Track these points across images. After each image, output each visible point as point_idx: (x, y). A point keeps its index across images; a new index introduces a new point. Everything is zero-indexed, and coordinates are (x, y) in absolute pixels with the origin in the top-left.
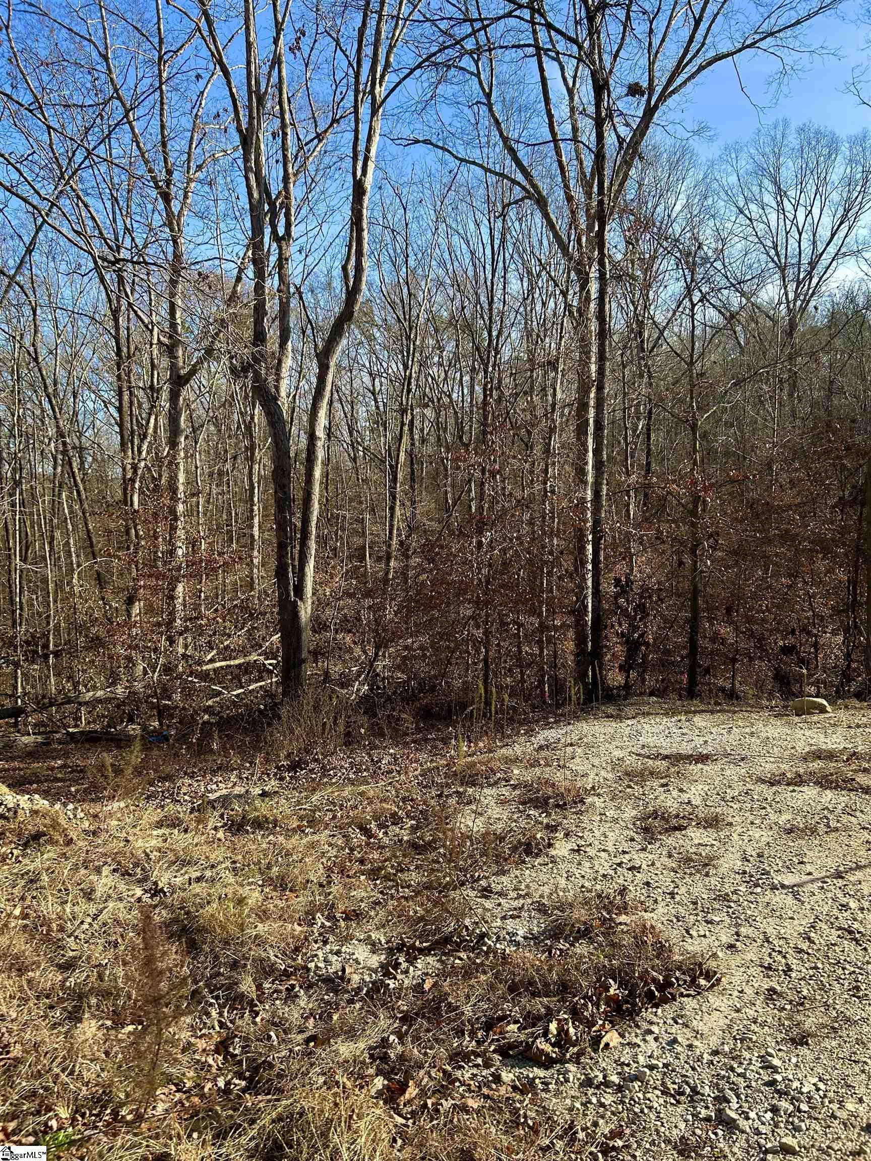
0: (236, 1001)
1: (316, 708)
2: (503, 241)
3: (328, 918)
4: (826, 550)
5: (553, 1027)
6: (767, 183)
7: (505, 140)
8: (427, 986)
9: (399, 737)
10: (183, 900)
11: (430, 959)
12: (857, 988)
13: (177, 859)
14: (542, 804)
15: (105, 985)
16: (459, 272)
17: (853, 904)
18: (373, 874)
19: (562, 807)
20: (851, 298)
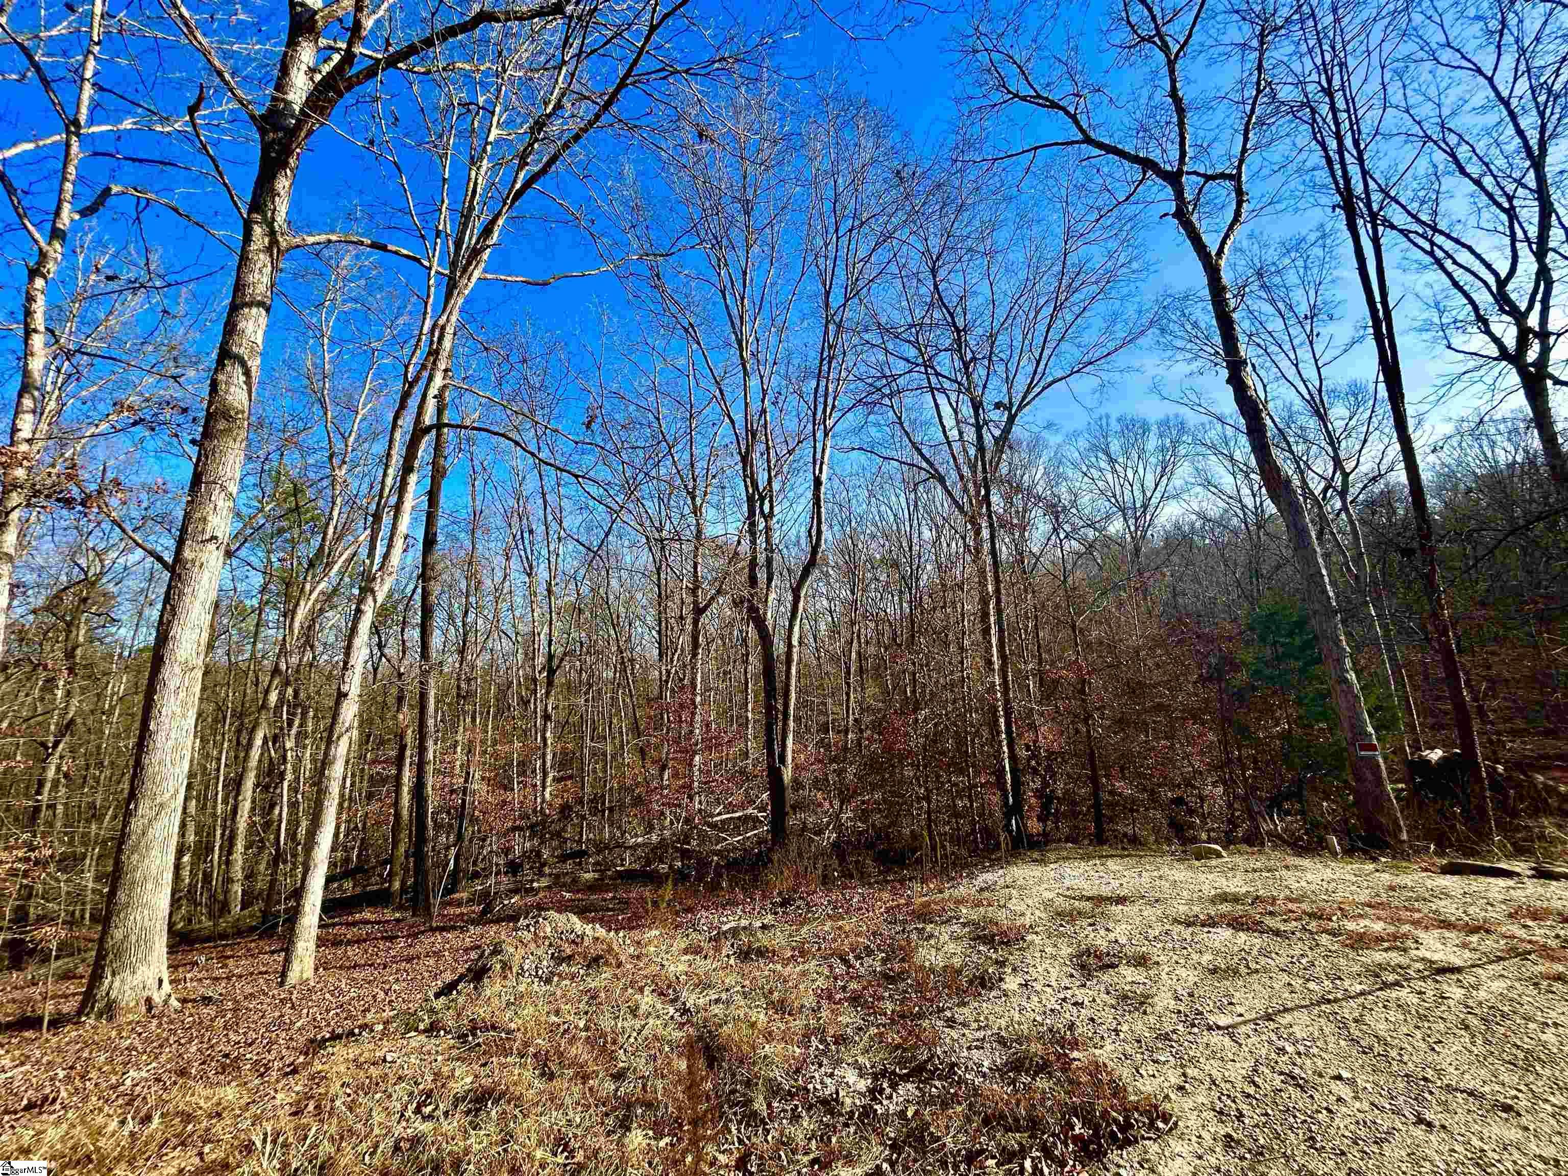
0: (751, 1118)
1: (800, 855)
2: (916, 506)
3: (821, 1042)
4: (1195, 718)
5: (1028, 1164)
6: (1100, 455)
7: (913, 444)
8: (910, 1114)
9: (864, 878)
10: (706, 1020)
11: (909, 1086)
12: (1312, 1138)
13: (700, 982)
14: (988, 940)
15: (649, 1096)
16: (887, 528)
17: (1290, 1049)
18: (855, 1000)
19: (1007, 944)
20: (1178, 527)
